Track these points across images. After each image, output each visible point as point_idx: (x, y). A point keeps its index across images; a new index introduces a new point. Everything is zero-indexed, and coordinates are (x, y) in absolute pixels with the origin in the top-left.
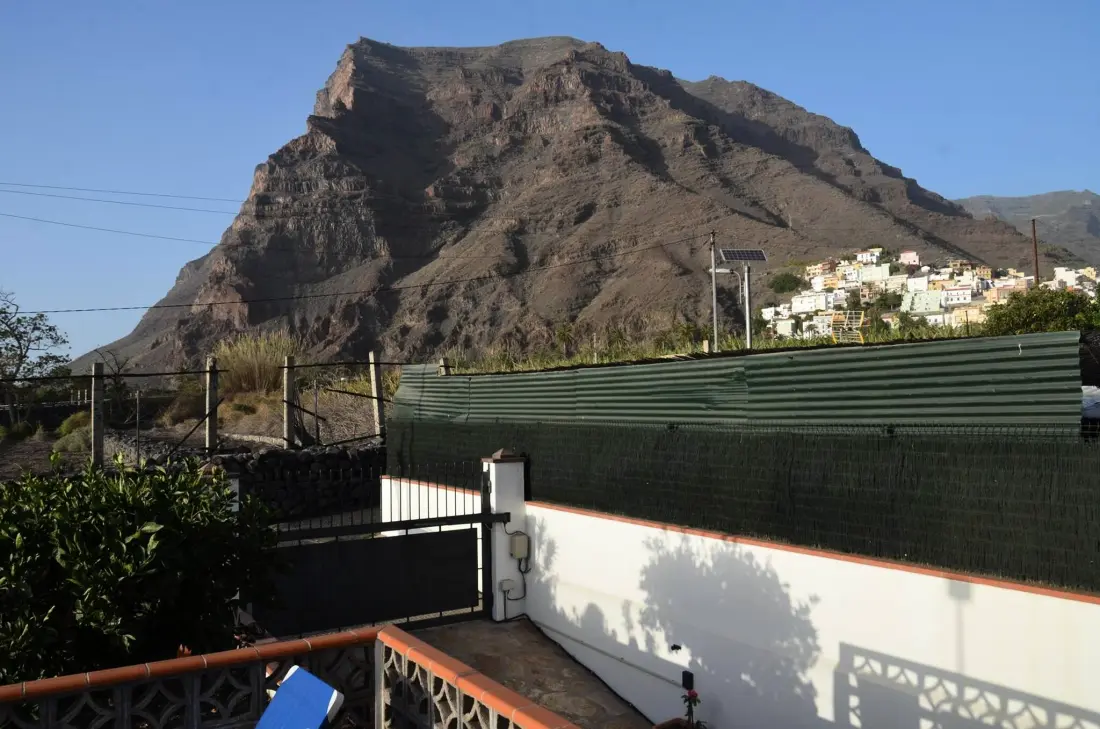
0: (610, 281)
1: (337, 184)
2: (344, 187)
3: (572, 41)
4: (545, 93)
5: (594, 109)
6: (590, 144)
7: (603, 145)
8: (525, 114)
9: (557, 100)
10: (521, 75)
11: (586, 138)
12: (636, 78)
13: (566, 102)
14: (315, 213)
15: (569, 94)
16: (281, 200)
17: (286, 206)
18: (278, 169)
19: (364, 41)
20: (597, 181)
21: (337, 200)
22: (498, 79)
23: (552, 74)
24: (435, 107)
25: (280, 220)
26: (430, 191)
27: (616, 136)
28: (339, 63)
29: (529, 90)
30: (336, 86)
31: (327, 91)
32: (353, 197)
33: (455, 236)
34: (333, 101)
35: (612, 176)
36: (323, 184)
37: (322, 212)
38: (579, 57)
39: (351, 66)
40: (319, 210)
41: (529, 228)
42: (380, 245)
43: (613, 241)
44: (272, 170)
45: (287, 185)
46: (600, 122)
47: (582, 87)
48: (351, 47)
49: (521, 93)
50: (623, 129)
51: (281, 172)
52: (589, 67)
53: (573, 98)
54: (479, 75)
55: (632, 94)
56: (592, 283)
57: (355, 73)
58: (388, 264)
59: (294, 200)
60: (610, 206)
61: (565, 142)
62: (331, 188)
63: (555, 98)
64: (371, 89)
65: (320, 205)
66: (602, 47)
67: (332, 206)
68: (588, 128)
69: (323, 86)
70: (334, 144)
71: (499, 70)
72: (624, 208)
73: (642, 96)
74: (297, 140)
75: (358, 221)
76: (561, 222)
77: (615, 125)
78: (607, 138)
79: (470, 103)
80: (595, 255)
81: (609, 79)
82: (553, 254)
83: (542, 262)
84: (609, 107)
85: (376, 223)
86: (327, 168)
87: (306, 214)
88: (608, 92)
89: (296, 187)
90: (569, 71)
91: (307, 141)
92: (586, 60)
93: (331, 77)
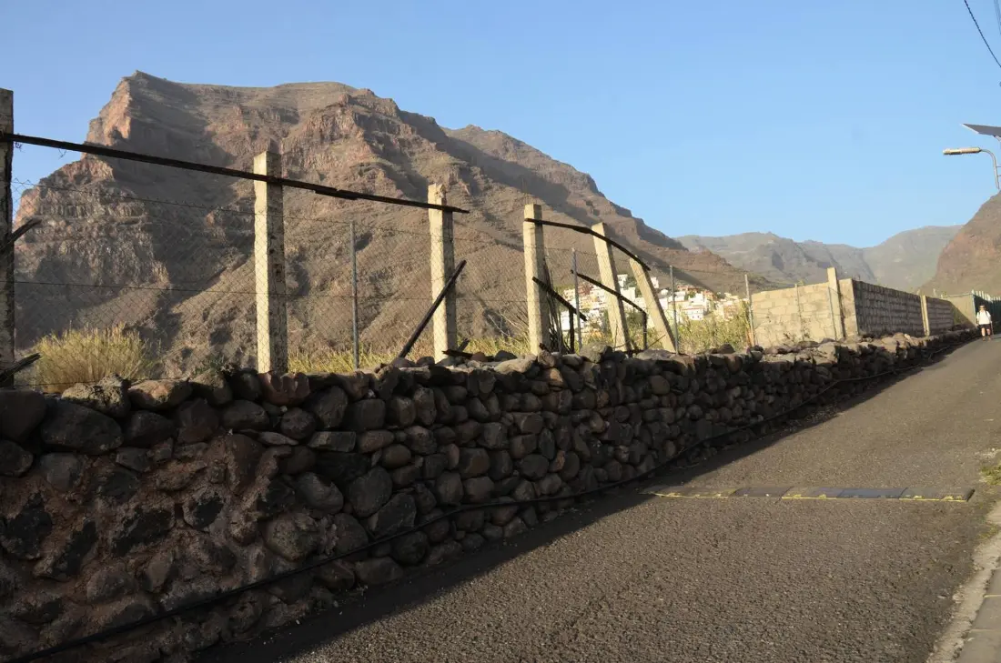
0: (388, 304)
1: (114, 209)
2: (122, 212)
3: (345, 87)
4: (321, 131)
5: (367, 147)
6: (365, 179)
7: (377, 180)
8: (301, 150)
9: (332, 139)
10: (297, 115)
11: (361, 174)
12: (404, 122)
13: (341, 141)
14: (90, 237)
15: (344, 133)
16: (53, 223)
17: (58, 231)
18: (49, 192)
19: (140, 75)
20: (372, 213)
21: (114, 225)
22: (275, 117)
23: (327, 114)
24: (214, 140)
25: (52, 244)
26: (211, 217)
27: (389, 173)
28: (114, 94)
29: (305, 129)
30: (111, 116)
31: (101, 121)
32: (129, 223)
33: (235, 262)
34: (107, 129)
35: (386, 209)
36: (99, 209)
37: (98, 236)
38: (352, 101)
39: (127, 98)
40: (95, 234)
41: (308, 254)
42: (157, 268)
43: (390, 268)
44: (43, 194)
45: (60, 208)
46: (373, 160)
47: (355, 127)
48: (127, 79)
49: (297, 132)
50: (396, 168)
51: (54, 196)
52: (362, 110)
53: (347, 137)
54: (256, 112)
55: (402, 137)
56: (370, 306)
57: (131, 104)
58: (167, 289)
59: (68, 223)
60: (386, 236)
61: (340, 177)
62: (107, 213)
63: (330, 136)
64: (149, 120)
65: (96, 229)
66: (373, 94)
67: (108, 230)
68: (362, 165)
69: (97, 116)
70: (111, 170)
71: (275, 109)
72: (398, 238)
73: (411, 139)
74: (70, 165)
75: (135, 245)
76: (340, 249)
77: (388, 163)
78: (381, 175)
79: (247, 138)
80: (373, 280)
81: (380, 121)
82: (333, 279)
83: (322, 287)
84: (381, 147)
85: (155, 248)
86: (102, 194)
87: (81, 238)
88: (380, 134)
89: (69, 212)
90: (343, 113)
91: (81, 166)
92: (358, 104)
93: (105, 107)
